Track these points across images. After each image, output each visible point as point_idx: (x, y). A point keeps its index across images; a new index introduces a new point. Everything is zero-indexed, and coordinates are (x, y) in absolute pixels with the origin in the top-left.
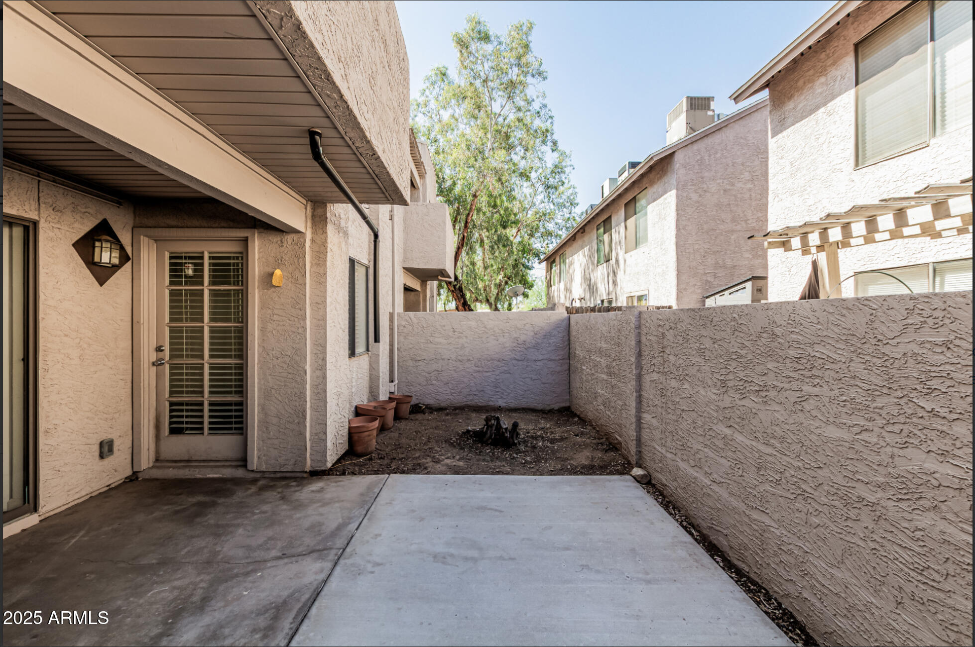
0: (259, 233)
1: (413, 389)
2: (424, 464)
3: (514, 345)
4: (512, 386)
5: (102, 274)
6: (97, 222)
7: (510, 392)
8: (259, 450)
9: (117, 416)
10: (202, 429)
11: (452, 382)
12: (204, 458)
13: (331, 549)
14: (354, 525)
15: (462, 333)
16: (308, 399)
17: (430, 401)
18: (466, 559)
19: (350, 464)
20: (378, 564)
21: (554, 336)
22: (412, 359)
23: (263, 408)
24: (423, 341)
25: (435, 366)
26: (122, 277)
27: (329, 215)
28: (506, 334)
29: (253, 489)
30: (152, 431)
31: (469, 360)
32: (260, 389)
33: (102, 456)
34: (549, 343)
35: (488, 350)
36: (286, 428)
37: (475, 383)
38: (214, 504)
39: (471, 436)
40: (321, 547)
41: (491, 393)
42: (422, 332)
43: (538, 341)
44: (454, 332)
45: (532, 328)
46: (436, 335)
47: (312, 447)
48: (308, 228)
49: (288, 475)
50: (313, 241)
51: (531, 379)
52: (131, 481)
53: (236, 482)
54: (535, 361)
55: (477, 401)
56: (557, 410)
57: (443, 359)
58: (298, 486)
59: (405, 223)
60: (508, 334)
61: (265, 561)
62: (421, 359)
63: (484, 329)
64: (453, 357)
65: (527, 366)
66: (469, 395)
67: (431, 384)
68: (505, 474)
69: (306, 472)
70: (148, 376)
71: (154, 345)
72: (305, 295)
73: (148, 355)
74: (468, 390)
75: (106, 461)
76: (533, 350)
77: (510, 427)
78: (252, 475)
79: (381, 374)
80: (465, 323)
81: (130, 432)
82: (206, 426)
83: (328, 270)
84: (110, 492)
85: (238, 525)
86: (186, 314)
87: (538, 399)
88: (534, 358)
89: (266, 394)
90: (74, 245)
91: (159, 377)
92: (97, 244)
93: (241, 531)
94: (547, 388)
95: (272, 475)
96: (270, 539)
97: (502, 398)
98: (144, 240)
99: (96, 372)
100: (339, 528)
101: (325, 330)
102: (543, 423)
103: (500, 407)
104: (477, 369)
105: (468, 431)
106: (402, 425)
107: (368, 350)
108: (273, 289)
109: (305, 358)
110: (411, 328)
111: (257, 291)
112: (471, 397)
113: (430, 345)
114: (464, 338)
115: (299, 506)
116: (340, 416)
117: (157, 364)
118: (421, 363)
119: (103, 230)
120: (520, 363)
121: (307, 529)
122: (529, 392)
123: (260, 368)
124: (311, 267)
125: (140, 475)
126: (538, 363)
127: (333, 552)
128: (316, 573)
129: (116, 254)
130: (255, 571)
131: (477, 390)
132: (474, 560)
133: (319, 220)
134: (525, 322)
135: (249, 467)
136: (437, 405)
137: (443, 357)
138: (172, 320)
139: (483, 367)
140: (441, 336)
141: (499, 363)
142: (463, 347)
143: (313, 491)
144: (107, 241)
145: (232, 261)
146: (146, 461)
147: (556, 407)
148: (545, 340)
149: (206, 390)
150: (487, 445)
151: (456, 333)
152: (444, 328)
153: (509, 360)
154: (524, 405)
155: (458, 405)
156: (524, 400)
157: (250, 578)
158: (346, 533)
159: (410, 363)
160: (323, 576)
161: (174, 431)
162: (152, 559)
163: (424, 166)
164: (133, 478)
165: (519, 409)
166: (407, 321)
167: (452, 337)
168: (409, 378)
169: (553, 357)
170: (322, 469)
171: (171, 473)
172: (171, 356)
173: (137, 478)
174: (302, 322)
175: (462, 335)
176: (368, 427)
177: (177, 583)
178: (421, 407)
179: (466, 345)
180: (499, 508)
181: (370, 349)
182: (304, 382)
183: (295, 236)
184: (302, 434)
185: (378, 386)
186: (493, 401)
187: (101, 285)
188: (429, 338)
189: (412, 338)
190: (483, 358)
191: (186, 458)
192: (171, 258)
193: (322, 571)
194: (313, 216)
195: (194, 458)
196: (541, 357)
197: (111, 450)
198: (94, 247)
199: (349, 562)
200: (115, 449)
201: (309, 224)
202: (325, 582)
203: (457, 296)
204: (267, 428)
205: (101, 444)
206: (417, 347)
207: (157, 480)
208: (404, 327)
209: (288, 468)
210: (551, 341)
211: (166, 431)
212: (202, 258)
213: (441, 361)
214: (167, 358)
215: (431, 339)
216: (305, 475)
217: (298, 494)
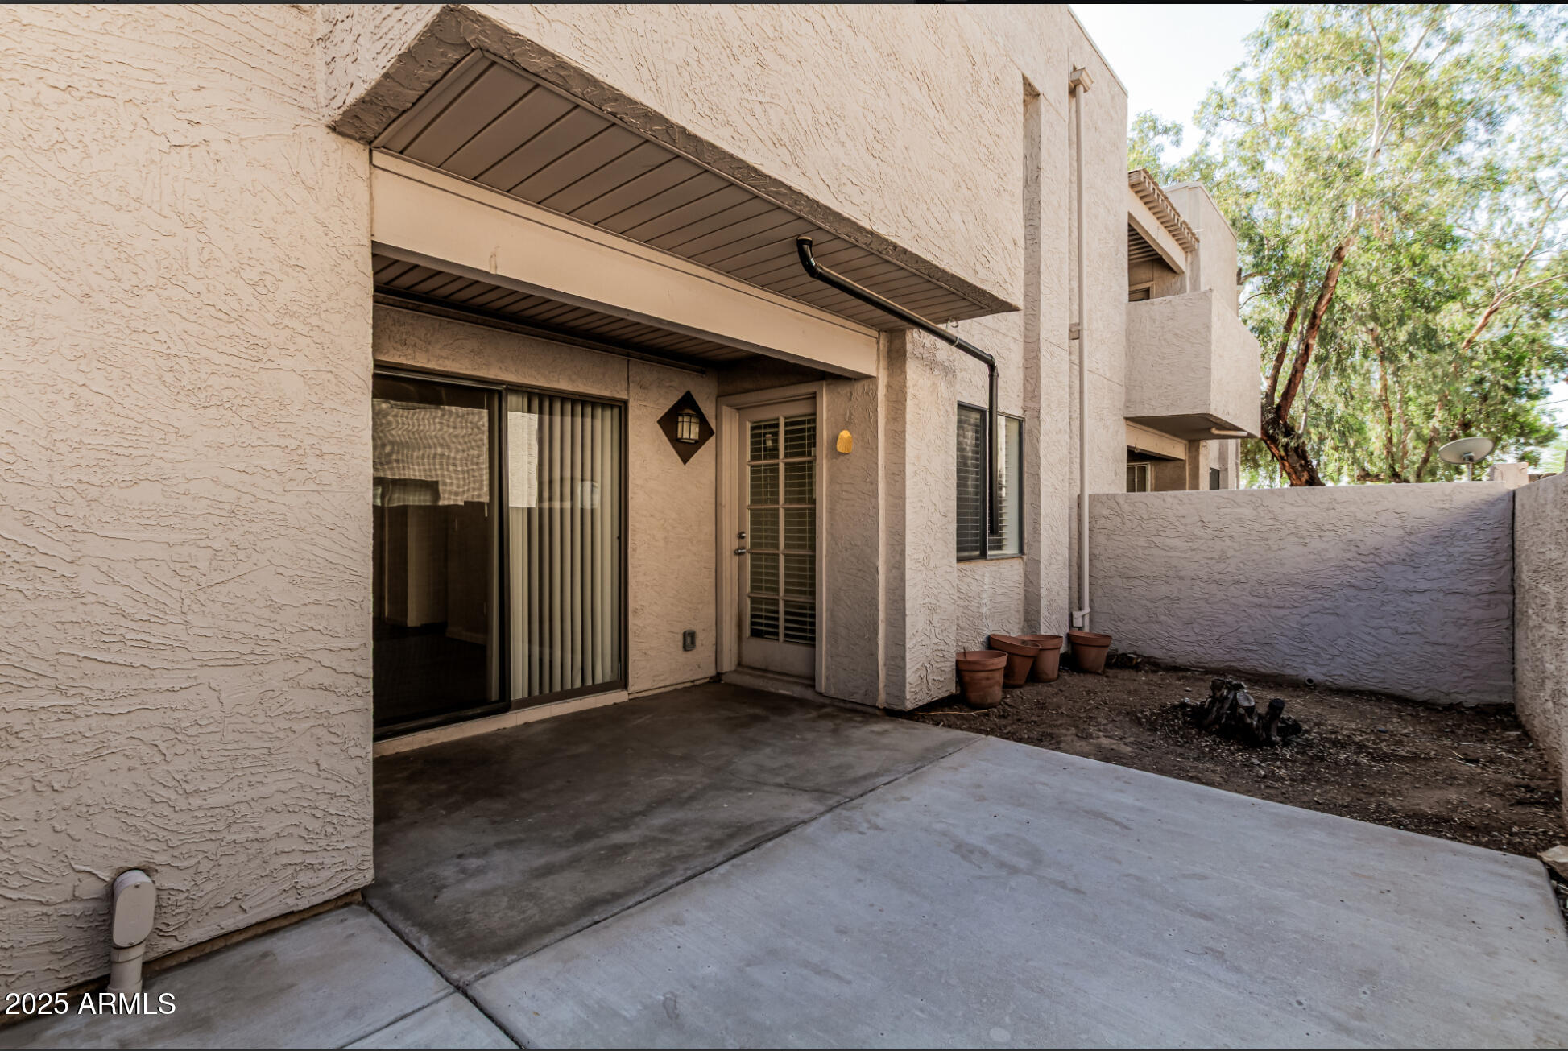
0: (828, 385)
1: (1123, 627)
2: (1058, 736)
3: (1349, 555)
4: (1341, 642)
5: (686, 451)
6: (681, 395)
7: (1337, 653)
8: (827, 668)
9: (700, 606)
10: (777, 634)
11: (1200, 621)
12: (778, 670)
13: (838, 794)
14: (886, 779)
15: (1221, 530)
16: (881, 607)
17: (1157, 653)
18: (1002, 865)
19: (955, 716)
20: (877, 828)
21: (1465, 538)
22: (1122, 575)
23: (831, 611)
24: (1143, 543)
25: (1164, 590)
26: (706, 452)
27: (909, 347)
28: (1327, 533)
29: (814, 714)
30: (735, 631)
31: (1238, 582)
32: (828, 589)
33: (686, 648)
34: (1450, 555)
35: (1282, 564)
36: (856, 645)
37: (1250, 627)
38: (764, 719)
39: (1184, 715)
40: (828, 789)
41: (1287, 651)
42: (1139, 529)
43: (1416, 548)
44: (1204, 527)
45: (1399, 521)
46: (1168, 533)
47: (887, 675)
48: (881, 370)
49: (859, 708)
50: (889, 386)
51: (1396, 631)
52: (714, 682)
53: (801, 703)
54: (1407, 591)
55: (1256, 663)
56: (1471, 708)
57: (1181, 578)
58: (861, 722)
59: (1128, 340)
60: (1333, 533)
61: (765, 784)
62: (1136, 575)
63: (1271, 522)
64: (1203, 574)
65: (1383, 603)
66: (1237, 649)
67: (1158, 622)
68: (1203, 783)
69: (878, 708)
70: (730, 565)
71: (737, 531)
72: (877, 464)
73: (730, 543)
74: (1235, 640)
75: (689, 654)
76: (1402, 568)
77: (1262, 710)
78: (822, 700)
79: (1044, 592)
80: (1228, 510)
81: (714, 627)
82: (782, 631)
83: (908, 426)
84: (693, 688)
85: (769, 745)
86: (766, 494)
87: (1415, 676)
88: (1404, 585)
89: (835, 599)
90: (659, 422)
91: (741, 567)
92: (680, 419)
93: (768, 750)
94: (1442, 654)
95: (842, 705)
96: (788, 766)
97: (1315, 663)
98: (725, 409)
99: (679, 557)
100: (865, 778)
101: (904, 511)
102: (1394, 725)
103: (1310, 680)
104: (1256, 600)
105: (1183, 705)
106: (1073, 680)
107: (1021, 551)
108: (842, 458)
109: (877, 550)
110: (1119, 520)
111: (825, 461)
112: (1242, 654)
113: (1155, 551)
114: (1226, 539)
115: (848, 743)
116: (936, 641)
117: (739, 553)
118: (1138, 582)
119: (686, 405)
120: (1365, 595)
121: (831, 768)
122: (1388, 659)
123: (829, 562)
124: (887, 424)
125: (723, 677)
126: (1416, 598)
127: (837, 798)
128: (802, 812)
129: (695, 429)
130: (749, 789)
131: (1256, 641)
132: (1014, 870)
133: (896, 357)
134: (1379, 508)
135: (818, 689)
136: (1169, 661)
137: (1182, 574)
138: (753, 502)
139: (1269, 598)
140: (1177, 534)
141: (1307, 592)
142: (1223, 557)
143: (873, 732)
144: (688, 415)
145: (806, 426)
146: (728, 664)
147: (1471, 700)
148: (1439, 548)
149: (782, 587)
150: (1211, 734)
151: (1209, 531)
152: (1183, 521)
153: (1335, 588)
154: (1373, 685)
155: (1212, 665)
156: (1375, 674)
157: (740, 795)
158: (869, 784)
159: (1118, 581)
160: (806, 817)
161: (755, 634)
162: (677, 752)
163: (1189, 229)
164: (717, 678)
165: (1361, 693)
166: (1111, 508)
167: (1200, 538)
168: (1114, 607)
169: (1462, 587)
170: (899, 708)
171: (748, 681)
172: (753, 545)
173: (720, 680)
174: (873, 500)
175: (1223, 534)
176: (984, 665)
177: (681, 778)
178: (1132, 659)
179: (1230, 553)
180: (1126, 823)
181: (1026, 551)
182: (876, 583)
183: (865, 382)
184: (873, 655)
185: (1038, 612)
186: (1293, 668)
187: (685, 461)
188: (1153, 538)
189: (1120, 538)
190: (1269, 579)
191: (763, 667)
192: (753, 429)
193: (809, 811)
194: (890, 351)
195: (771, 668)
196: (1424, 585)
197: (693, 643)
198: (677, 422)
199: (845, 813)
200: (698, 642)
201: (883, 364)
202: (804, 822)
203: (1293, 468)
204: (836, 642)
205: (685, 635)
206: (1130, 555)
207: (735, 685)
208: (1107, 519)
209: (857, 698)
210: (1455, 551)
211: (747, 632)
212: (777, 426)
213: (1177, 580)
214: (748, 546)
215: (1157, 540)
216: (878, 712)
217: (854, 730)
